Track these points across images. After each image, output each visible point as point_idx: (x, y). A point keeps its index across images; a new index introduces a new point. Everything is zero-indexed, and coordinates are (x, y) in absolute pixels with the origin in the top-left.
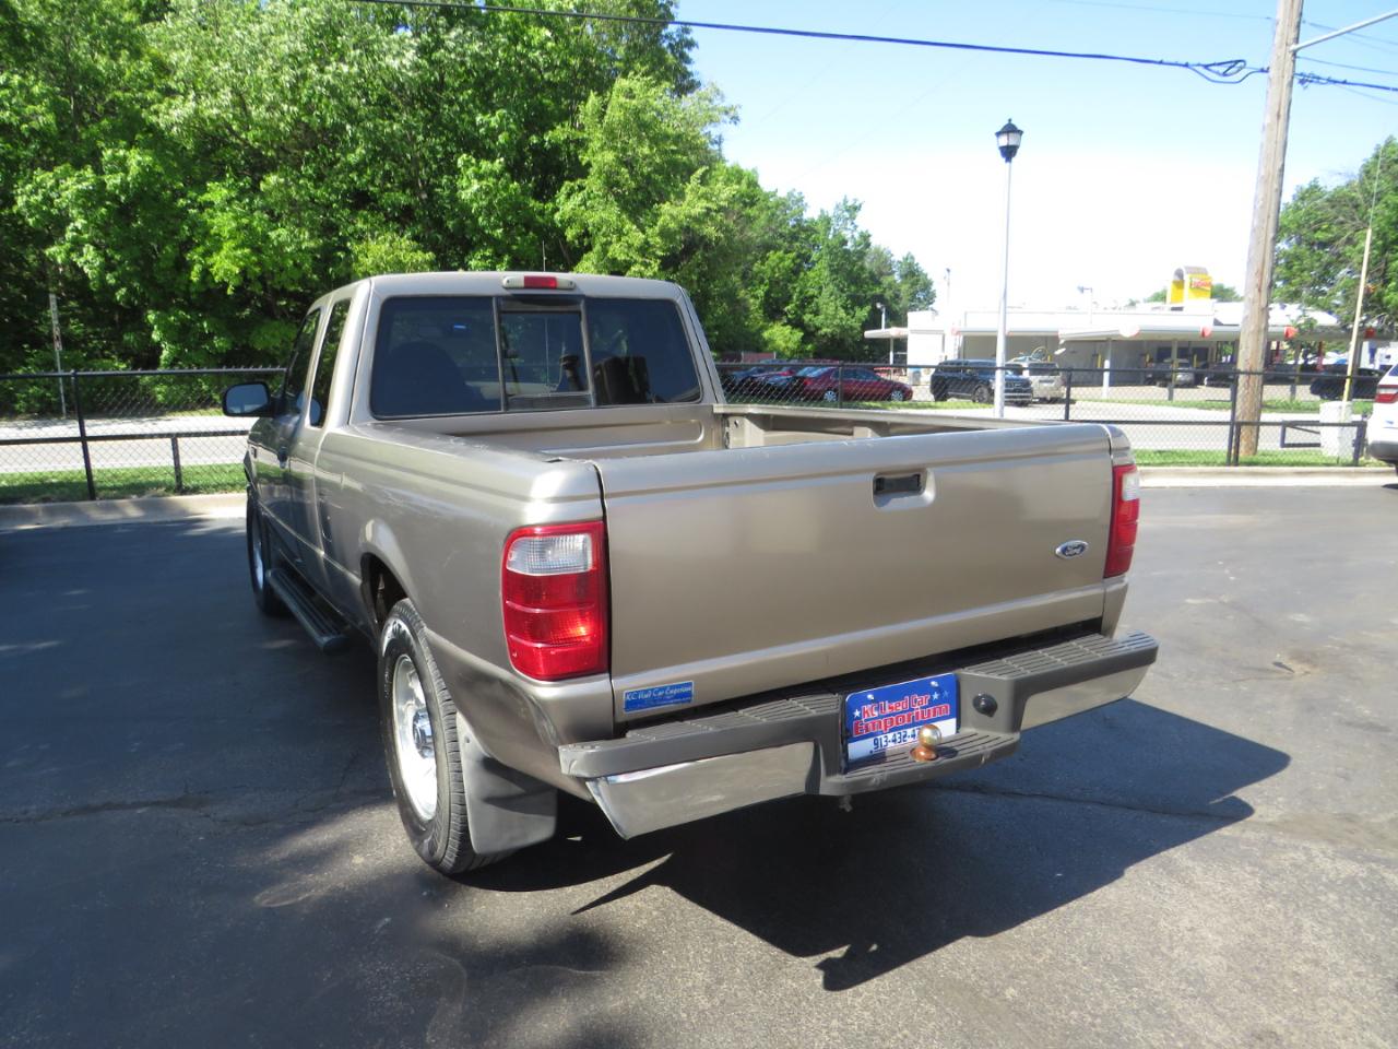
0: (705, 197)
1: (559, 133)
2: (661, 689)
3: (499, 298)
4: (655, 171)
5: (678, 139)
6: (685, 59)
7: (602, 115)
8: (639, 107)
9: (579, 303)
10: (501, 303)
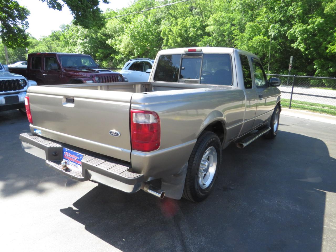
3: (183, 54)
9: (202, 55)
10: (183, 56)
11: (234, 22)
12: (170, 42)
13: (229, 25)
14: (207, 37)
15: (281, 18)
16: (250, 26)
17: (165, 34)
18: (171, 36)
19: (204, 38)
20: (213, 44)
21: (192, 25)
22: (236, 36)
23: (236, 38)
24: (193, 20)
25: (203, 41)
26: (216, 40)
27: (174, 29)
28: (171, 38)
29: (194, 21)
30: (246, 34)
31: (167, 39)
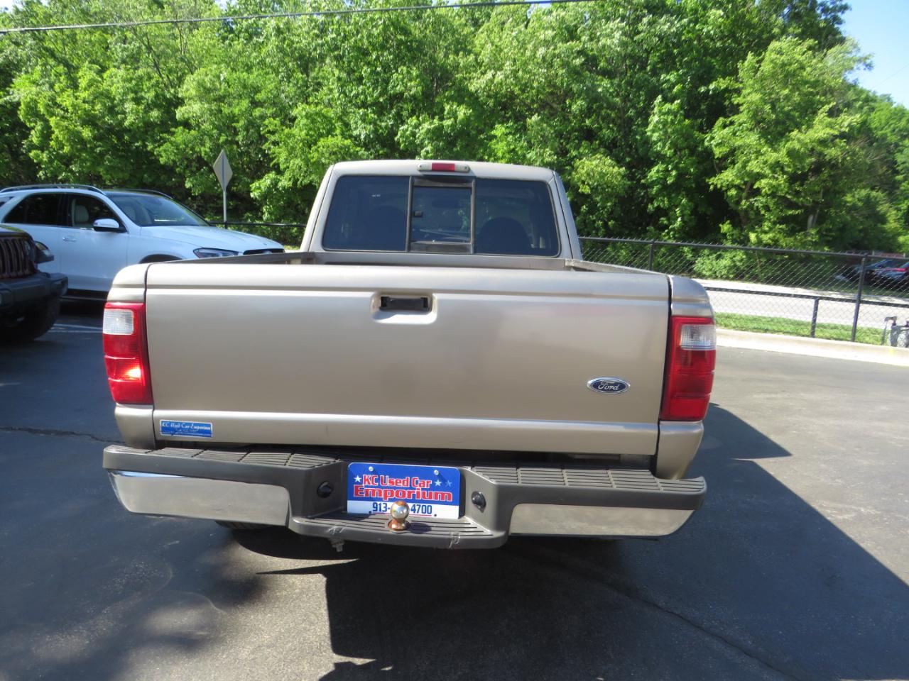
0: (830, 126)
1: (721, 83)
2: (187, 424)
3: (414, 177)
4: (794, 109)
5: (815, 84)
6: (837, 20)
7: (756, 70)
8: (786, 62)
9: (471, 182)
10: (416, 180)
11: (259, 97)
12: (57, 137)
13: (245, 103)
14: (184, 131)
15: (378, 98)
16: (307, 114)
17: (33, 111)
18: (58, 118)
19: (173, 134)
20: (205, 151)
21: (131, 95)
22: (273, 133)
23: (272, 138)
24: (131, 79)
25: (172, 143)
26: (211, 140)
27: (66, 100)
28: (58, 125)
29: (134, 82)
30: (299, 131)
31: (43, 129)
